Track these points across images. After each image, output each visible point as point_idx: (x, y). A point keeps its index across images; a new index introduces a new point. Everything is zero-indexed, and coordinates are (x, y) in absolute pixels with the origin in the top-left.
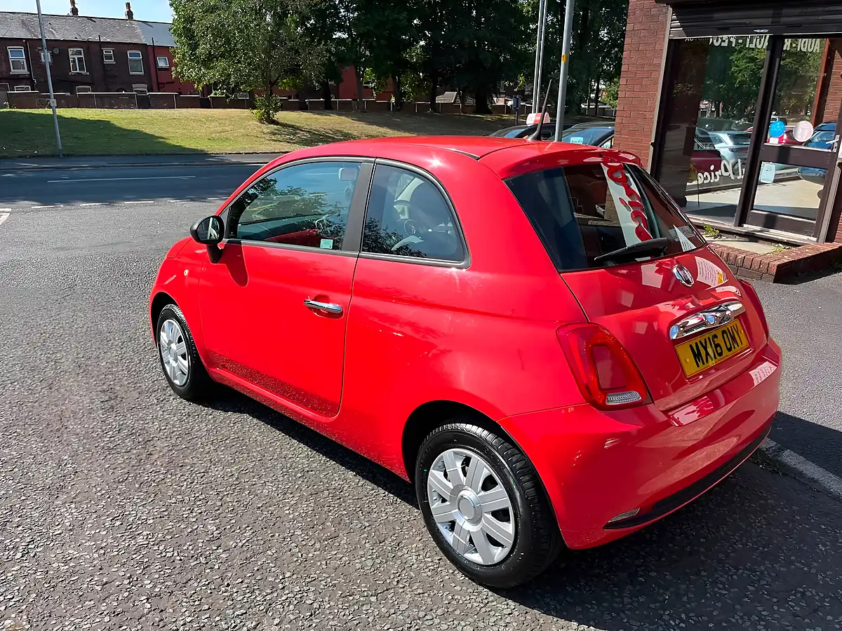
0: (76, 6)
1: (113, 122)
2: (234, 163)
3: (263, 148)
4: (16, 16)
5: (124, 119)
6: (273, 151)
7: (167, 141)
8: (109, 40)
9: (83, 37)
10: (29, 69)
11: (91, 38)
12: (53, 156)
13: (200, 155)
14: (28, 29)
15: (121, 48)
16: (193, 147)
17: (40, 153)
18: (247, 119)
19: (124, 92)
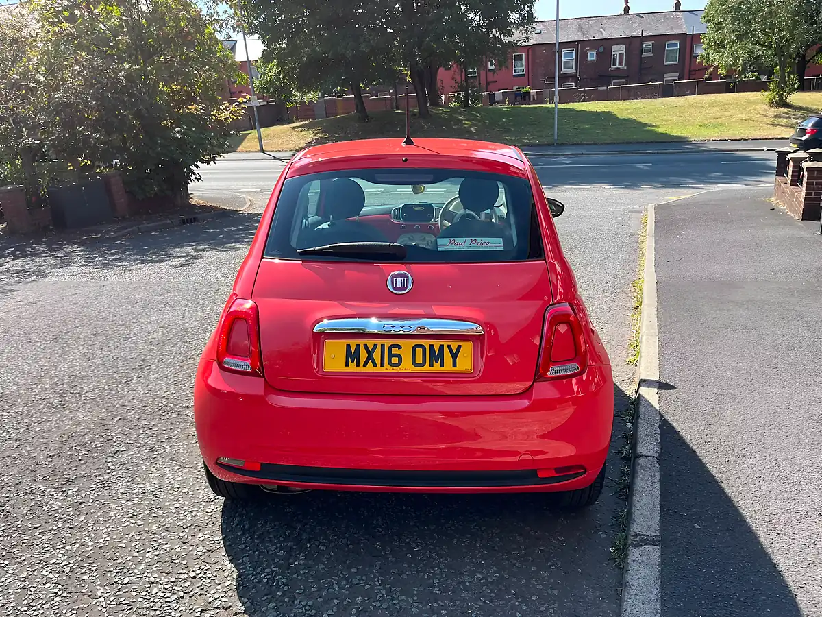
0: (629, 5)
1: (614, 112)
2: (710, 151)
3: (756, 134)
4: (576, 21)
5: (627, 110)
6: (766, 137)
7: (656, 129)
8: (650, 34)
9: (629, 34)
10: (576, 69)
11: (635, 34)
12: (549, 145)
13: (681, 141)
14: (583, 33)
15: (660, 40)
16: (678, 134)
17: (540, 143)
18: (756, 103)
19: (651, 83)
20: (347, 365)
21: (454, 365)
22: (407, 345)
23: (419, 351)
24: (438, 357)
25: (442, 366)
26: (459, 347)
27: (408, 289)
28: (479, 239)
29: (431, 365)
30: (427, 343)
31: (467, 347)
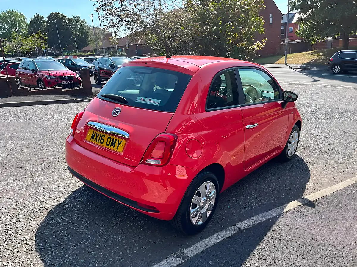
20: (91, 139)
21: (117, 149)
22: (107, 136)
23: (109, 139)
24: (113, 144)
25: (114, 147)
26: (121, 141)
27: (117, 115)
28: (151, 99)
29: (111, 146)
30: (112, 137)
31: (124, 142)
